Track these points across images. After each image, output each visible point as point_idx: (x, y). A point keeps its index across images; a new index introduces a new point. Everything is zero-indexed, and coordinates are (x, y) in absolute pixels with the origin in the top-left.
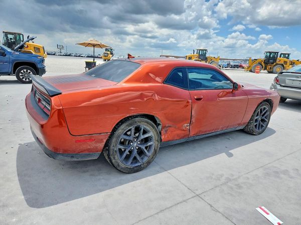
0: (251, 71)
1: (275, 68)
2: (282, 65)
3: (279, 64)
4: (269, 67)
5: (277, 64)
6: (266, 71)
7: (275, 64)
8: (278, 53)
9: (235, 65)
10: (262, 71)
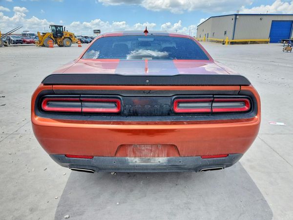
0: (43, 46)
1: (65, 41)
2: (69, 38)
3: (67, 38)
4: (60, 40)
5: (65, 38)
6: (56, 45)
7: (63, 37)
8: (62, 26)
9: (17, 40)
10: (55, 45)
